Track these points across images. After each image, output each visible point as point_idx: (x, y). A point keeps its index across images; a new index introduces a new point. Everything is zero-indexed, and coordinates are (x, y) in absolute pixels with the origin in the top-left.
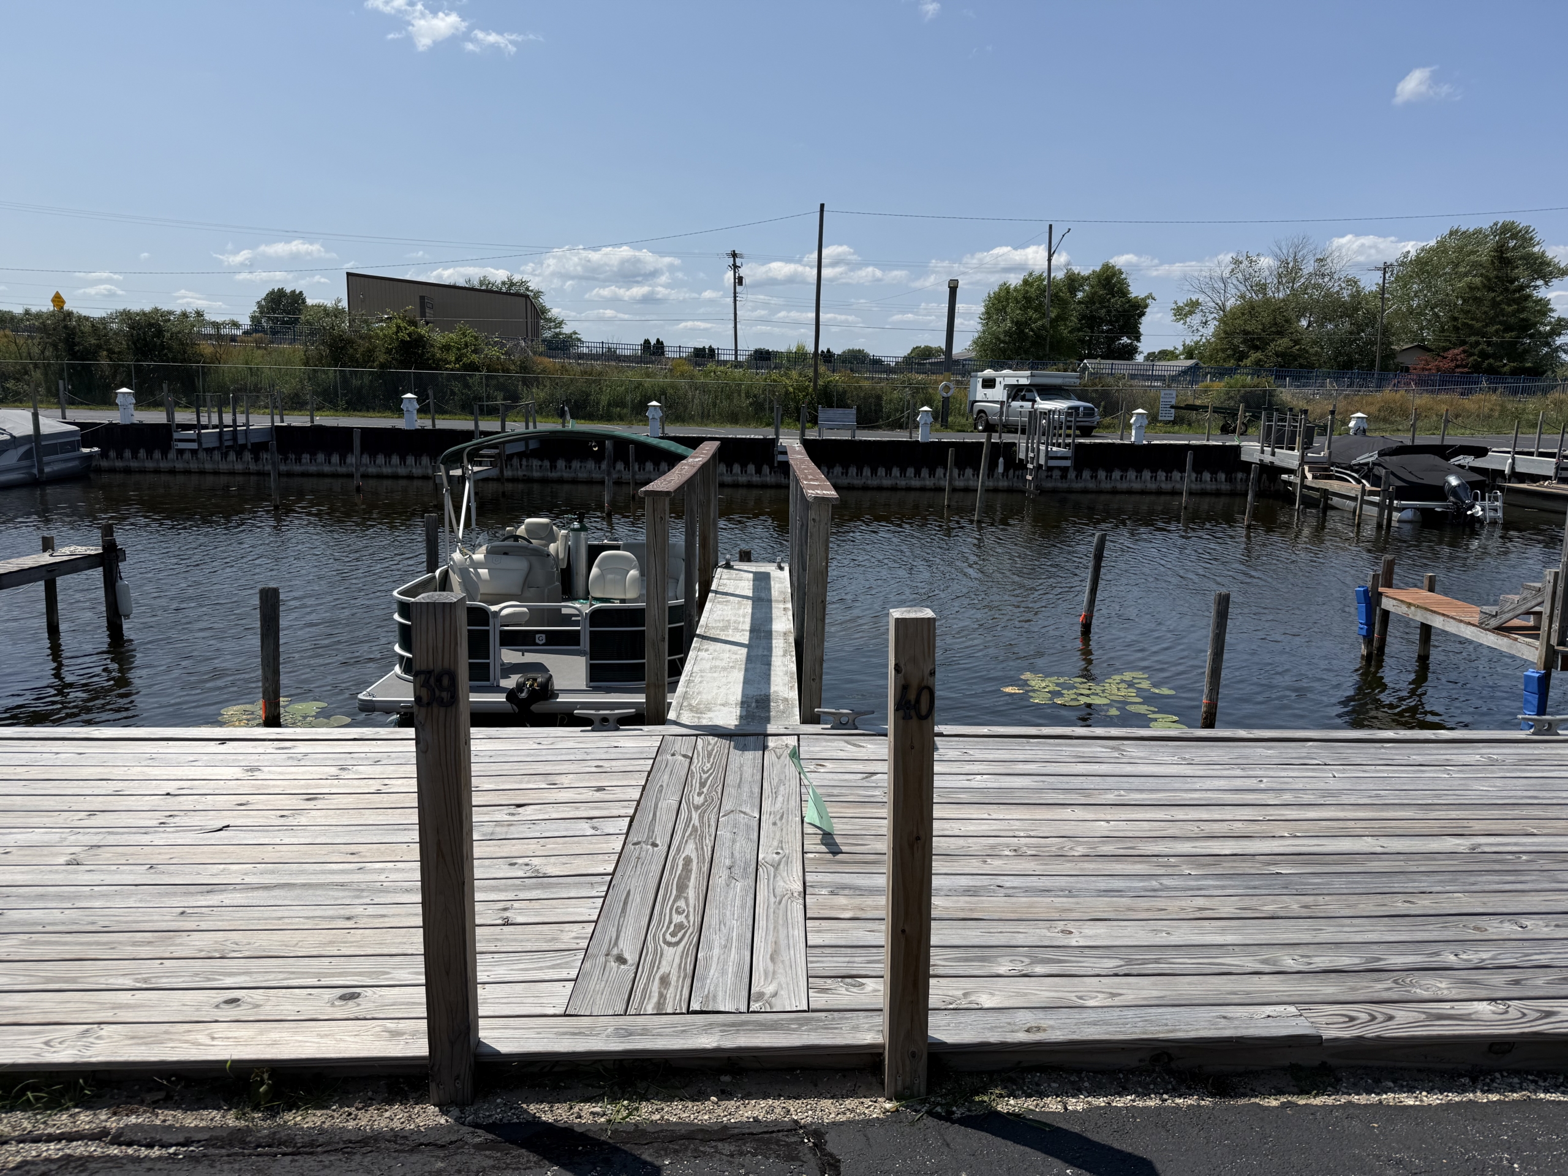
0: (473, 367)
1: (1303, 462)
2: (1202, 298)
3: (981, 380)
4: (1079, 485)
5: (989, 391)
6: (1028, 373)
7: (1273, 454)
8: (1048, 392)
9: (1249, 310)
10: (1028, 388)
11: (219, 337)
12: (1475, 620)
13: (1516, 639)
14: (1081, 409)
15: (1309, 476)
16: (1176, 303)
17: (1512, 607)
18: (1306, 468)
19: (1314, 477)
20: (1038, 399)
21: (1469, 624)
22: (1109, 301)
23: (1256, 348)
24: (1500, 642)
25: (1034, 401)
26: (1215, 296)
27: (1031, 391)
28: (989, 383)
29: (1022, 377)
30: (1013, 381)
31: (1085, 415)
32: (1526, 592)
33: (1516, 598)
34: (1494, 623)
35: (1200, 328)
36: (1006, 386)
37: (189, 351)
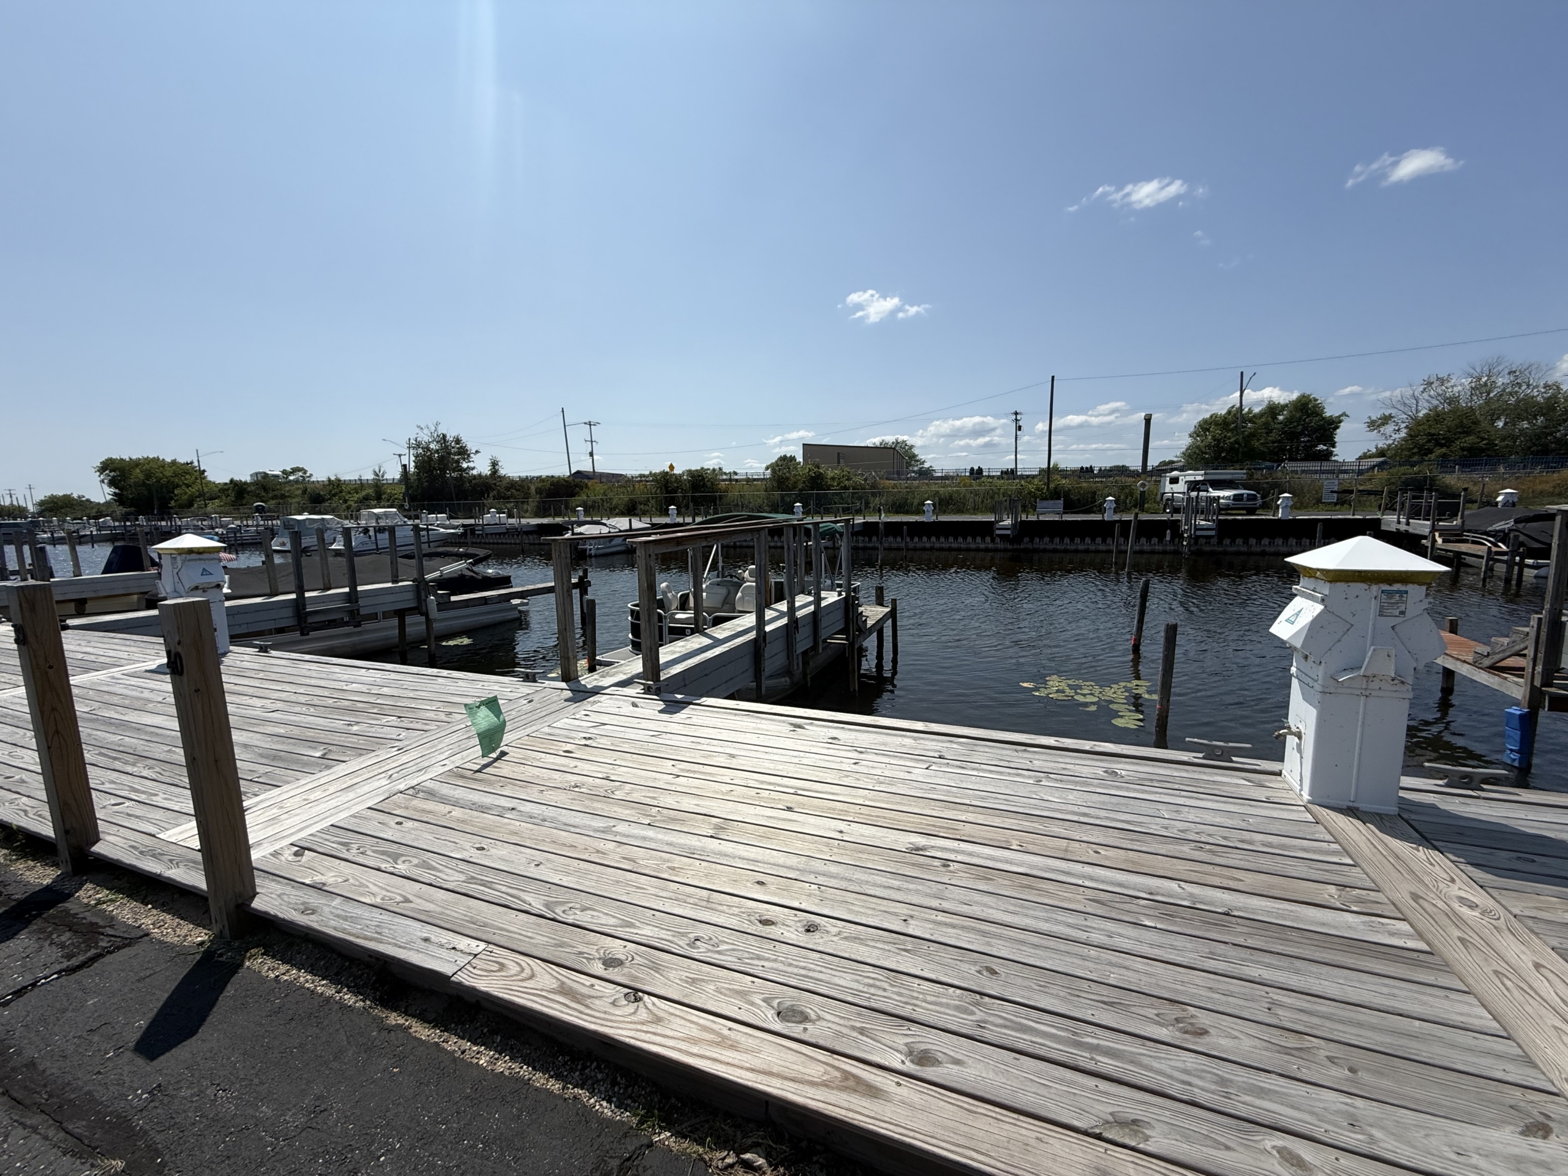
0: (846, 488)
1: (1434, 529)
2: (1394, 412)
3: (1168, 479)
4: (1233, 549)
5: (1174, 486)
6: (1203, 472)
7: (1408, 524)
8: (1218, 485)
9: (1435, 417)
10: (1203, 482)
11: (730, 480)
12: (1470, 659)
13: (1505, 678)
14: (1245, 496)
15: (1439, 541)
16: (1370, 417)
17: (1502, 648)
18: (1437, 534)
19: (1444, 541)
20: (1210, 490)
21: (1464, 662)
22: (1304, 420)
23: (1442, 446)
24: (1491, 680)
25: (1207, 491)
26: (1406, 409)
27: (1206, 484)
28: (1174, 481)
29: (1198, 476)
30: (1192, 478)
31: (1248, 500)
32: (1514, 635)
33: (1506, 641)
34: (1487, 662)
35: (1393, 435)
36: (1186, 482)
37: (715, 487)
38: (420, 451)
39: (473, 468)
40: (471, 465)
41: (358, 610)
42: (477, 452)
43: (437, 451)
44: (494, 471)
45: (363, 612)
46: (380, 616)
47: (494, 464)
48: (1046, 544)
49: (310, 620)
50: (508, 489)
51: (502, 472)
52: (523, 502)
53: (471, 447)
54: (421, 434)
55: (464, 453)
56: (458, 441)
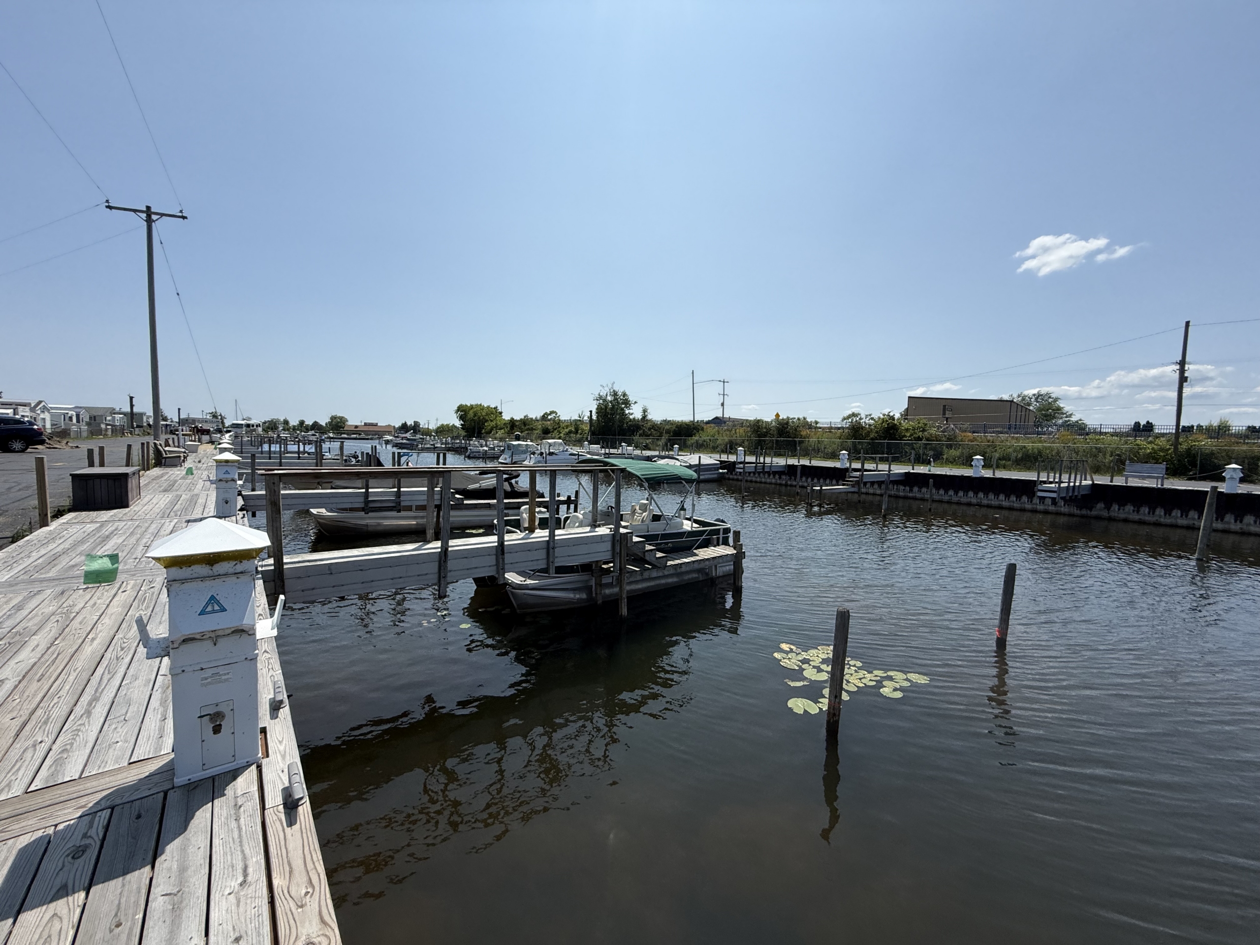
38: (601, 401)
39: (632, 414)
40: (631, 411)
41: (400, 502)
42: (636, 402)
43: (611, 402)
44: (644, 417)
45: (403, 504)
46: (414, 508)
47: (645, 411)
48: (1129, 513)
49: (371, 505)
50: (650, 429)
51: (649, 417)
52: (658, 439)
53: (631, 399)
54: (603, 390)
55: (627, 403)
56: (624, 395)
